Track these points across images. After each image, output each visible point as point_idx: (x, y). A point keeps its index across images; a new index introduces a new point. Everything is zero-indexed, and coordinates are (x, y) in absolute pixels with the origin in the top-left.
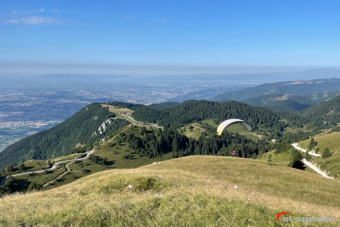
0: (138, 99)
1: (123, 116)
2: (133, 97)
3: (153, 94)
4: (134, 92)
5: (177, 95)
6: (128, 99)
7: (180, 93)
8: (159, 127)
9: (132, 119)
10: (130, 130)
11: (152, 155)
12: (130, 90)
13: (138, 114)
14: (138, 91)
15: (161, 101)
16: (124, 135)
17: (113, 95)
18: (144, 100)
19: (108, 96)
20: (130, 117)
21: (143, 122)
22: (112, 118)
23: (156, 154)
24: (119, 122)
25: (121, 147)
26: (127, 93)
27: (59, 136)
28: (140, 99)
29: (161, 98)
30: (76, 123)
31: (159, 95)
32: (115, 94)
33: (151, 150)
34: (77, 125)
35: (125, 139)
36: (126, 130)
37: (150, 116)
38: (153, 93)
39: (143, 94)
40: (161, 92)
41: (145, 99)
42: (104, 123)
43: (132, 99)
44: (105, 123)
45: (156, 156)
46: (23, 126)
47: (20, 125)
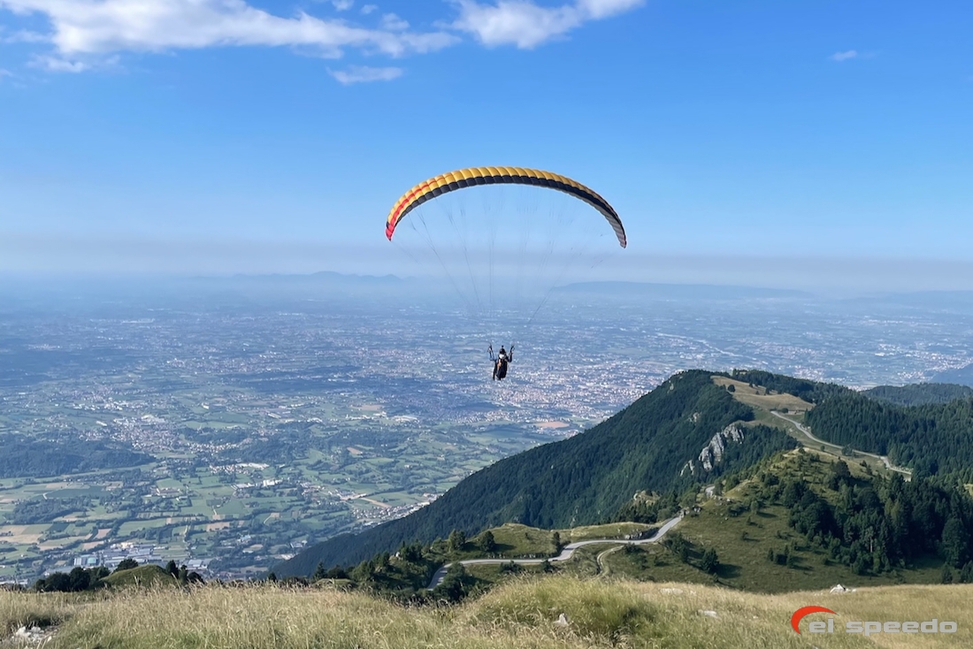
0: (830, 367)
1: (779, 420)
2: (812, 358)
3: (881, 354)
4: (816, 345)
6: (798, 364)
8: (895, 469)
9: (807, 431)
10: (796, 466)
11: (869, 564)
12: (804, 338)
13: (824, 418)
14: (830, 342)
15: (907, 380)
16: (773, 480)
17: (750, 351)
18: (850, 372)
19: (735, 353)
20: (798, 425)
21: (840, 445)
22: (744, 424)
23: (882, 565)
24: (762, 436)
25: (764, 520)
26: (794, 345)
27: (590, 464)
28: (839, 369)
29: (910, 368)
30: (639, 427)
31: (900, 356)
32: (757, 347)
33: (862, 546)
34: (641, 434)
35: (776, 497)
36: (782, 464)
37: (865, 429)
38: (882, 351)
39: (848, 353)
40: (911, 348)
41: (852, 369)
42: (718, 435)
43: (812, 365)
44: (722, 436)
45: (880, 572)
46: (507, 423)
47: (501, 419)
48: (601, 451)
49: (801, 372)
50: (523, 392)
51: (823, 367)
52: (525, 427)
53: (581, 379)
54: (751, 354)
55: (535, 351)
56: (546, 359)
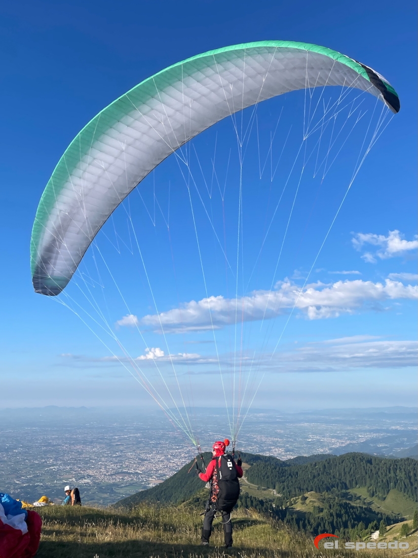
2: (279, 443)
3: (310, 440)
4: (281, 436)
5: (348, 442)
6: (273, 446)
7: (353, 439)
8: (277, 495)
12: (276, 433)
14: (287, 435)
15: (321, 452)
17: (251, 440)
18: (296, 449)
19: (244, 441)
21: (257, 485)
26: (271, 436)
28: (291, 448)
29: (322, 447)
31: (318, 441)
32: (255, 438)
38: (310, 438)
39: (295, 440)
40: (323, 437)
41: (297, 448)
43: (279, 446)
46: (135, 482)
47: (132, 480)
48: (163, 494)
49: (274, 450)
50: (143, 465)
51: (284, 447)
52: (143, 483)
53: (172, 457)
54: (252, 442)
55: (151, 444)
56: (155, 447)
